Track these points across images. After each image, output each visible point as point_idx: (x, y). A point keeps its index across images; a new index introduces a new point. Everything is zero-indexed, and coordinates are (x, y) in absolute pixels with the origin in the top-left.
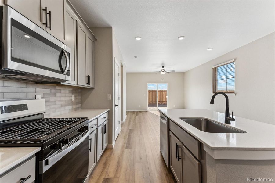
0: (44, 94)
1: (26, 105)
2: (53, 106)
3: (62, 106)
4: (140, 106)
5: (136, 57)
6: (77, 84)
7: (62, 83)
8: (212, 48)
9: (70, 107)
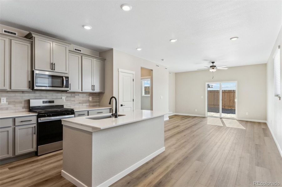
0: (67, 96)
1: (54, 101)
2: (72, 103)
3: (80, 103)
4: (196, 110)
5: (163, 60)
6: (82, 91)
7: (68, 91)
8: (237, 37)
9: (88, 104)
